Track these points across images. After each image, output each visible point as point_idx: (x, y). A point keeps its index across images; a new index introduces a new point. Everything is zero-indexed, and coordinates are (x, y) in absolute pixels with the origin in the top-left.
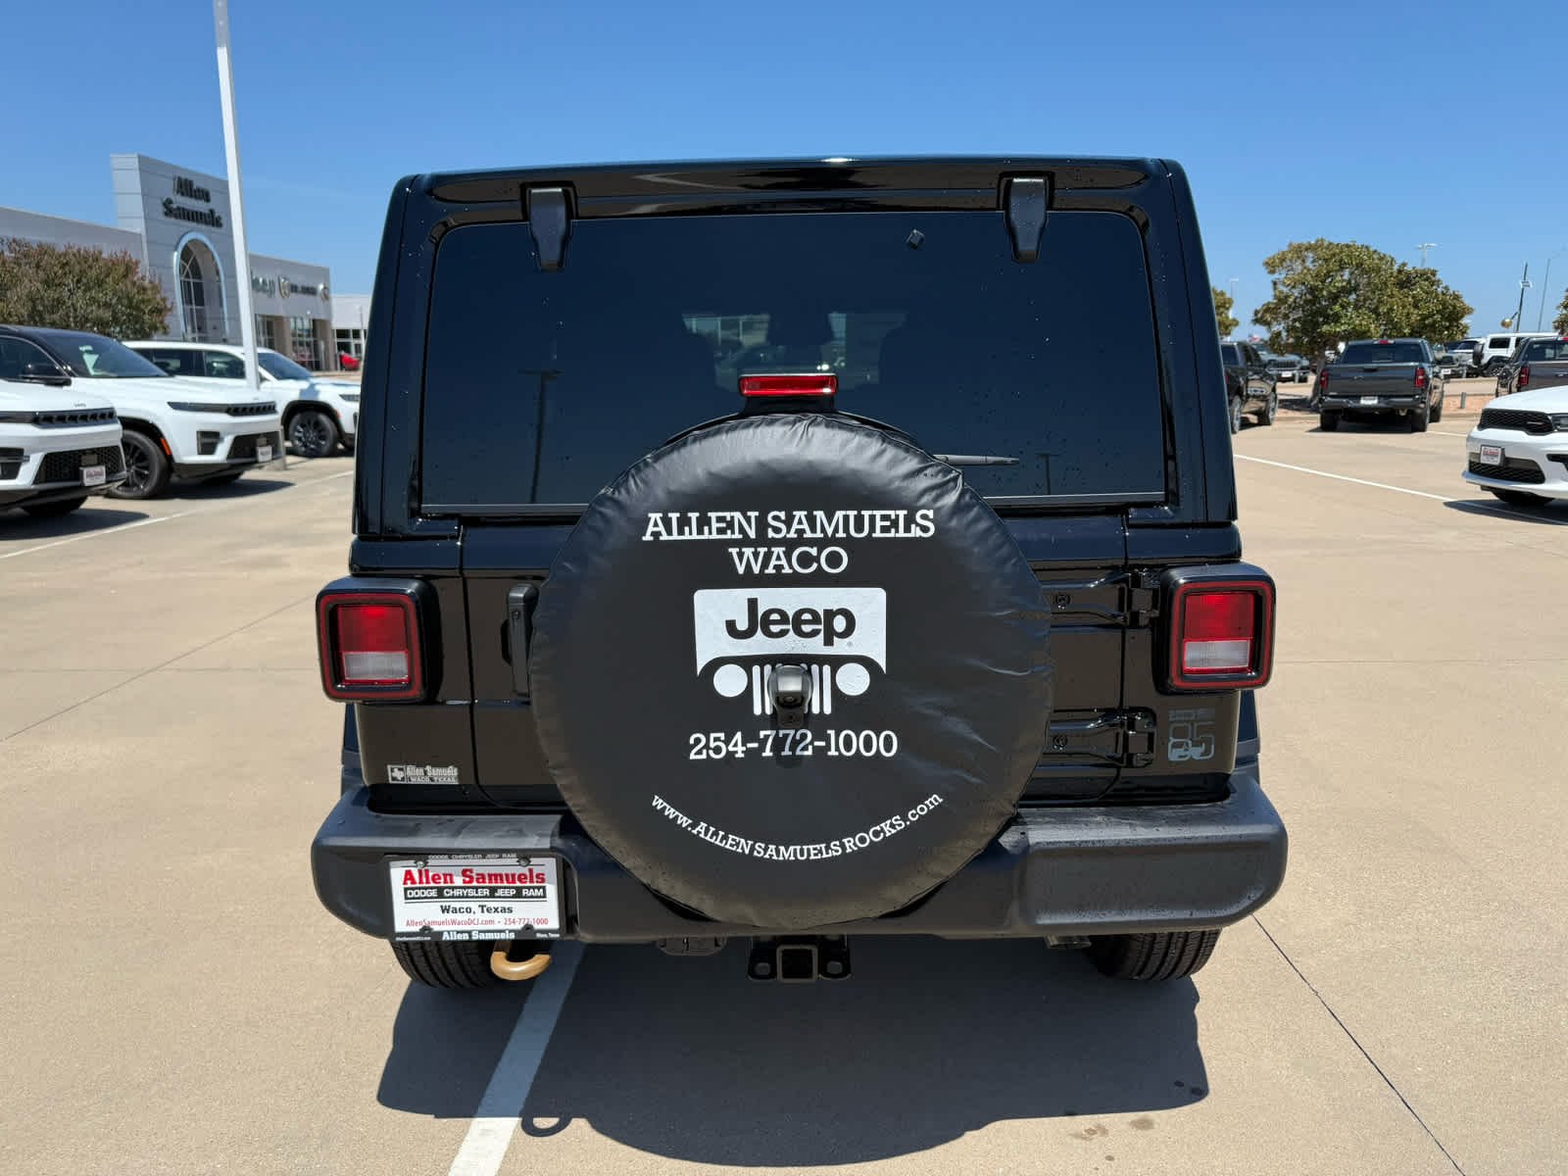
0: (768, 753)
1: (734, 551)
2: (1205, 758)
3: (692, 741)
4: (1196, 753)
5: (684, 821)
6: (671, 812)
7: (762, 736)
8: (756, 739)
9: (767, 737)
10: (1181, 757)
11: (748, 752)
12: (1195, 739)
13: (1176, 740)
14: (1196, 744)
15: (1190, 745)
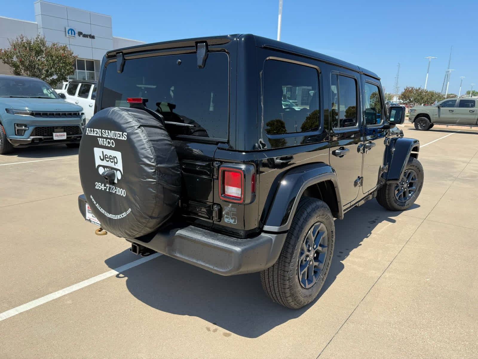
0: (108, 190)
1: (98, 139)
2: (234, 223)
3: (96, 184)
4: (232, 221)
5: (95, 202)
6: (93, 200)
7: (107, 186)
8: (106, 186)
9: (108, 186)
10: (228, 221)
11: (105, 189)
12: (231, 217)
13: (226, 216)
14: (232, 219)
15: (230, 218)
